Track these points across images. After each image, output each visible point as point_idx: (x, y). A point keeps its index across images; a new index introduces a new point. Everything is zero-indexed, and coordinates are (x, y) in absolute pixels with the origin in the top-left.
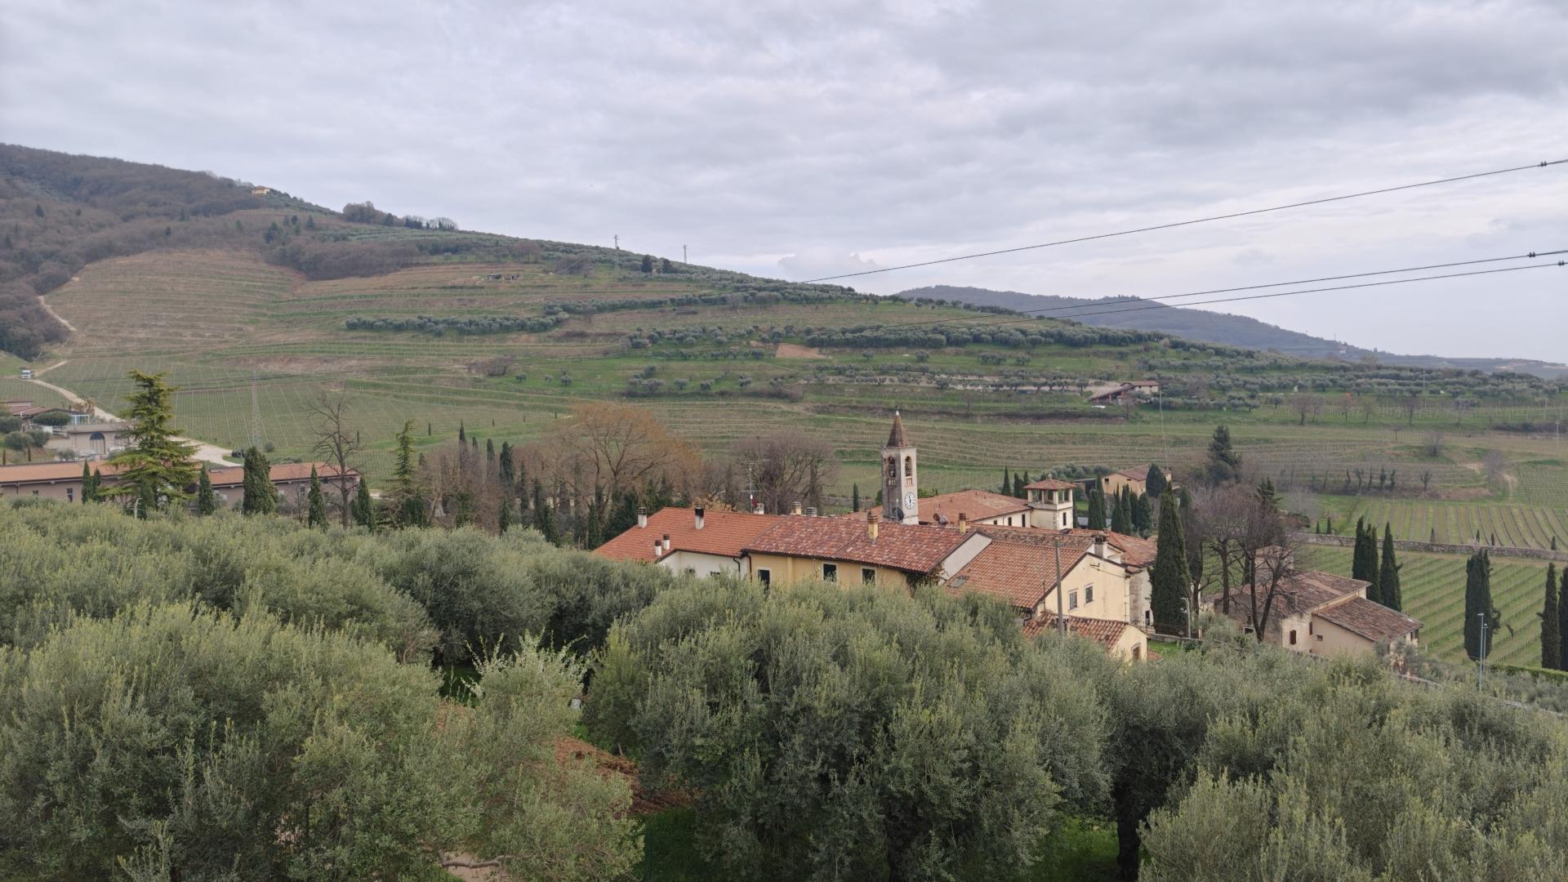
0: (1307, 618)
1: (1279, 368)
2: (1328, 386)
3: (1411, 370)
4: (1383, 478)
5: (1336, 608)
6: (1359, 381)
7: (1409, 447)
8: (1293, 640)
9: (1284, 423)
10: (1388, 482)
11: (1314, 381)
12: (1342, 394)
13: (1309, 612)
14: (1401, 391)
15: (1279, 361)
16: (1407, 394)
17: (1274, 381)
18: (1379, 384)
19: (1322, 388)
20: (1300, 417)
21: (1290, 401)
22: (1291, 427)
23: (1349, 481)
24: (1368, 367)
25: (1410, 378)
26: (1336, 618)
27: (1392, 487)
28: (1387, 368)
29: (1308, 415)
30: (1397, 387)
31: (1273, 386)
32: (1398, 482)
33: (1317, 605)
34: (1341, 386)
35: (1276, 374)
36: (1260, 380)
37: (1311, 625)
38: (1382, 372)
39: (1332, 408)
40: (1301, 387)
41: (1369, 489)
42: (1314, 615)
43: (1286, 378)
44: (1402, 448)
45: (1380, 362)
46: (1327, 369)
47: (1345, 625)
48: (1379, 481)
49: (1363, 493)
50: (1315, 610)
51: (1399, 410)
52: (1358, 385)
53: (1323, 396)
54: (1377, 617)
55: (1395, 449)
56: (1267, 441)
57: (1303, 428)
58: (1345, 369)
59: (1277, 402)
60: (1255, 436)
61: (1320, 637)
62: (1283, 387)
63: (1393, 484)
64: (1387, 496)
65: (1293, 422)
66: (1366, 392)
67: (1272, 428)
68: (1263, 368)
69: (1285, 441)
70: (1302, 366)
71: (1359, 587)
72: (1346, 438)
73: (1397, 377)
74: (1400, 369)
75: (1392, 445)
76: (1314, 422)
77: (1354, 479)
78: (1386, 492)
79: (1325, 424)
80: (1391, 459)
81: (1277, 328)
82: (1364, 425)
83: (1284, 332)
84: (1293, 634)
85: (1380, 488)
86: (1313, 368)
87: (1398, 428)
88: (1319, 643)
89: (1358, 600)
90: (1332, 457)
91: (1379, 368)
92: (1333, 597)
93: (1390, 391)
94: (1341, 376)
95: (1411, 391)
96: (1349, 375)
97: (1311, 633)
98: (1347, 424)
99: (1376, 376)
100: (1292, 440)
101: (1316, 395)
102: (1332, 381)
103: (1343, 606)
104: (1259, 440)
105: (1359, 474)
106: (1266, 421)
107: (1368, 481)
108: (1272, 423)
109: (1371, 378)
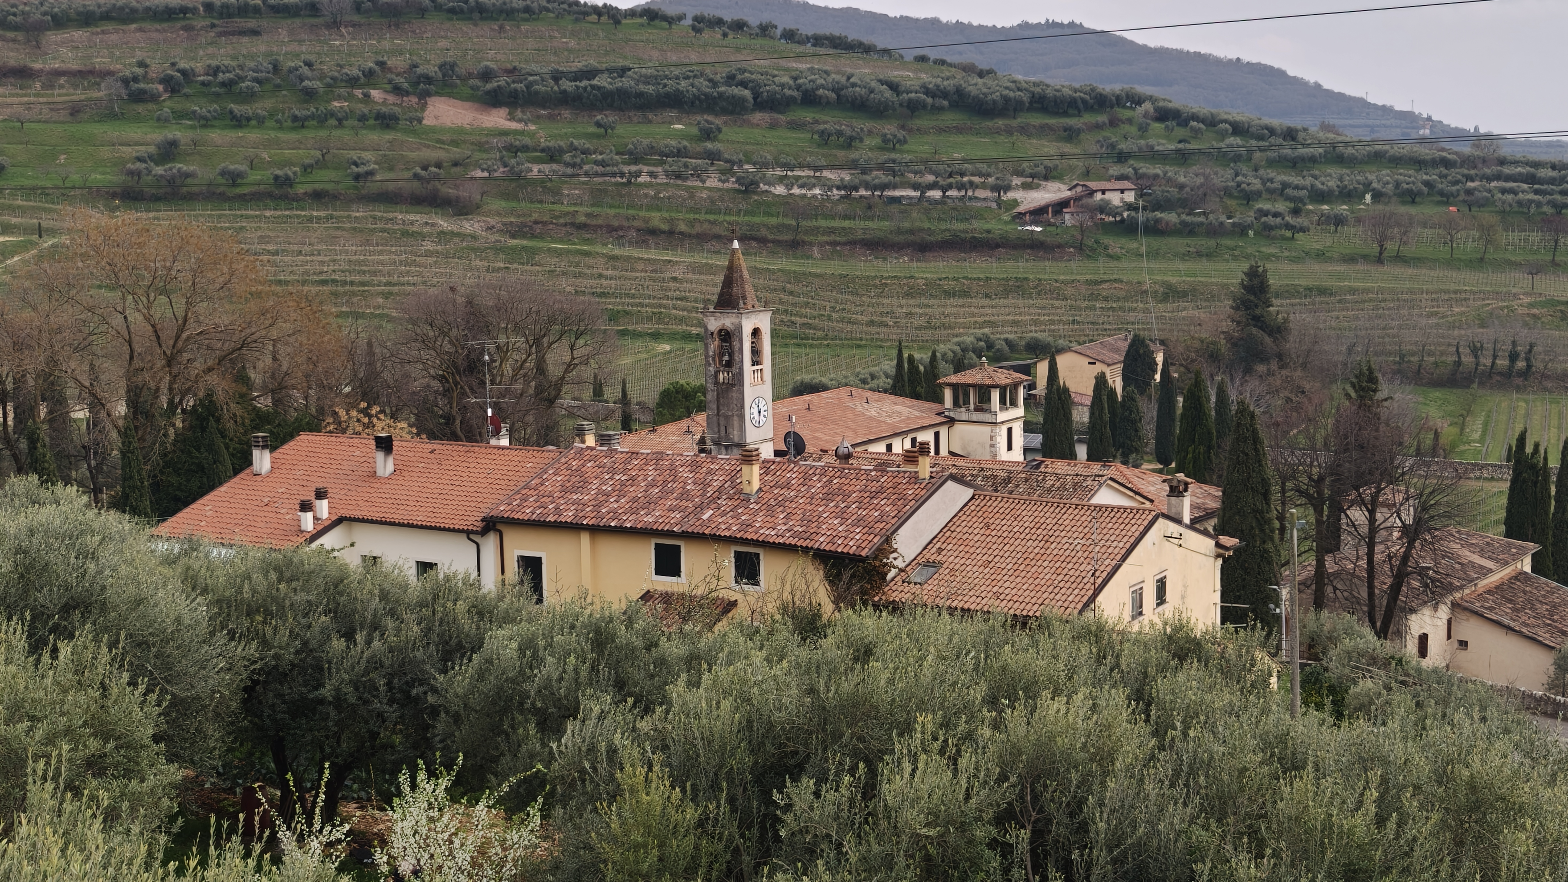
0: (1444, 612)
1: (1340, 160)
2: (1420, 193)
3: (1554, 167)
4: (1513, 357)
5: (1489, 592)
6: (1470, 185)
7: (1552, 303)
8: (1423, 651)
9: (1351, 259)
10: (1521, 364)
11: (1397, 184)
12: (1441, 209)
13: (1449, 600)
14: (1539, 204)
15: (1341, 149)
16: (1547, 209)
17: (1332, 184)
18: (1504, 191)
19: (1411, 197)
20: (1376, 248)
21: (1359, 220)
22: (1361, 267)
23: (1458, 363)
24: (1484, 161)
25: (1552, 181)
26: (1491, 609)
27: (1526, 373)
28: (1516, 163)
29: (1391, 247)
30: (1531, 196)
31: (1330, 192)
32: (1538, 365)
33: (1462, 587)
34: (1441, 193)
35: (1334, 171)
36: (1308, 181)
37: (1449, 622)
38: (1507, 170)
39: (1428, 232)
40: (1377, 196)
41: (1490, 376)
42: (1455, 606)
43: (1352, 178)
44: (1543, 304)
45: (1505, 151)
46: (1419, 163)
47: (1506, 621)
48: (1506, 362)
49: (1481, 384)
50: (1458, 595)
51: (1535, 237)
52: (1469, 192)
53: (1412, 210)
54: (1555, 606)
55: (1531, 305)
56: (1323, 291)
57: (1380, 268)
58: (1446, 163)
59: (1339, 221)
60: (1304, 282)
61: (1463, 644)
62: (1349, 195)
63: (1529, 367)
64: (1518, 389)
65: (1365, 257)
66: (1483, 204)
67: (1330, 268)
68: (1313, 160)
69: (1353, 291)
70: (1377, 158)
71: (1522, 552)
72: (1453, 287)
73: (1531, 179)
74: (1536, 165)
75: (1527, 300)
76: (1399, 259)
77: (1468, 360)
78: (1519, 381)
79: (1417, 261)
80: (1526, 324)
81: (1318, 86)
82: (1479, 263)
83: (1330, 94)
84: (1423, 639)
85: (1508, 374)
86: (1396, 161)
87: (1535, 270)
88: (1462, 655)
89: (1520, 576)
90: (1433, 321)
91: (1502, 162)
92: (1485, 572)
93: (1520, 203)
94: (1442, 176)
95: (1553, 204)
96: (1455, 173)
97: (1449, 637)
98: (1451, 263)
99: (1498, 177)
100: (1367, 291)
101: (1403, 209)
102: (1427, 184)
103: (1499, 588)
104: (1310, 289)
105: (1476, 350)
106: (1320, 256)
107: (1488, 362)
108: (1330, 260)
109: (1489, 179)
